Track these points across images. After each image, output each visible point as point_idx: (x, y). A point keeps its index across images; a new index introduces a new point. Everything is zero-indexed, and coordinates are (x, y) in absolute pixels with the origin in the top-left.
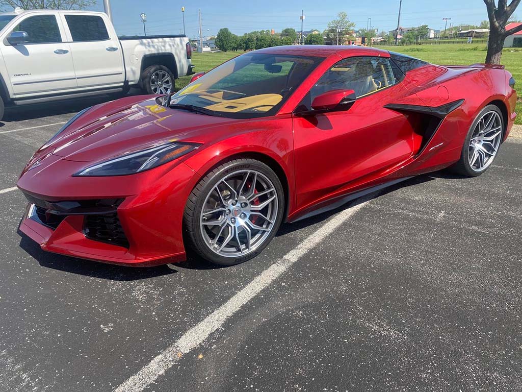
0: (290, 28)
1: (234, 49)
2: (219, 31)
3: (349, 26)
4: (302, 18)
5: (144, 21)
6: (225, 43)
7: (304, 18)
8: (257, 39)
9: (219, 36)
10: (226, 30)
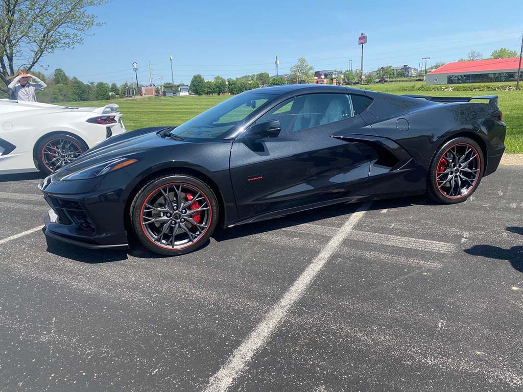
0: (263, 72)
1: (208, 93)
2: (192, 77)
3: (309, 70)
4: (276, 63)
5: (136, 70)
6: (198, 88)
7: (278, 63)
8: (229, 84)
9: (192, 82)
10: (199, 76)
